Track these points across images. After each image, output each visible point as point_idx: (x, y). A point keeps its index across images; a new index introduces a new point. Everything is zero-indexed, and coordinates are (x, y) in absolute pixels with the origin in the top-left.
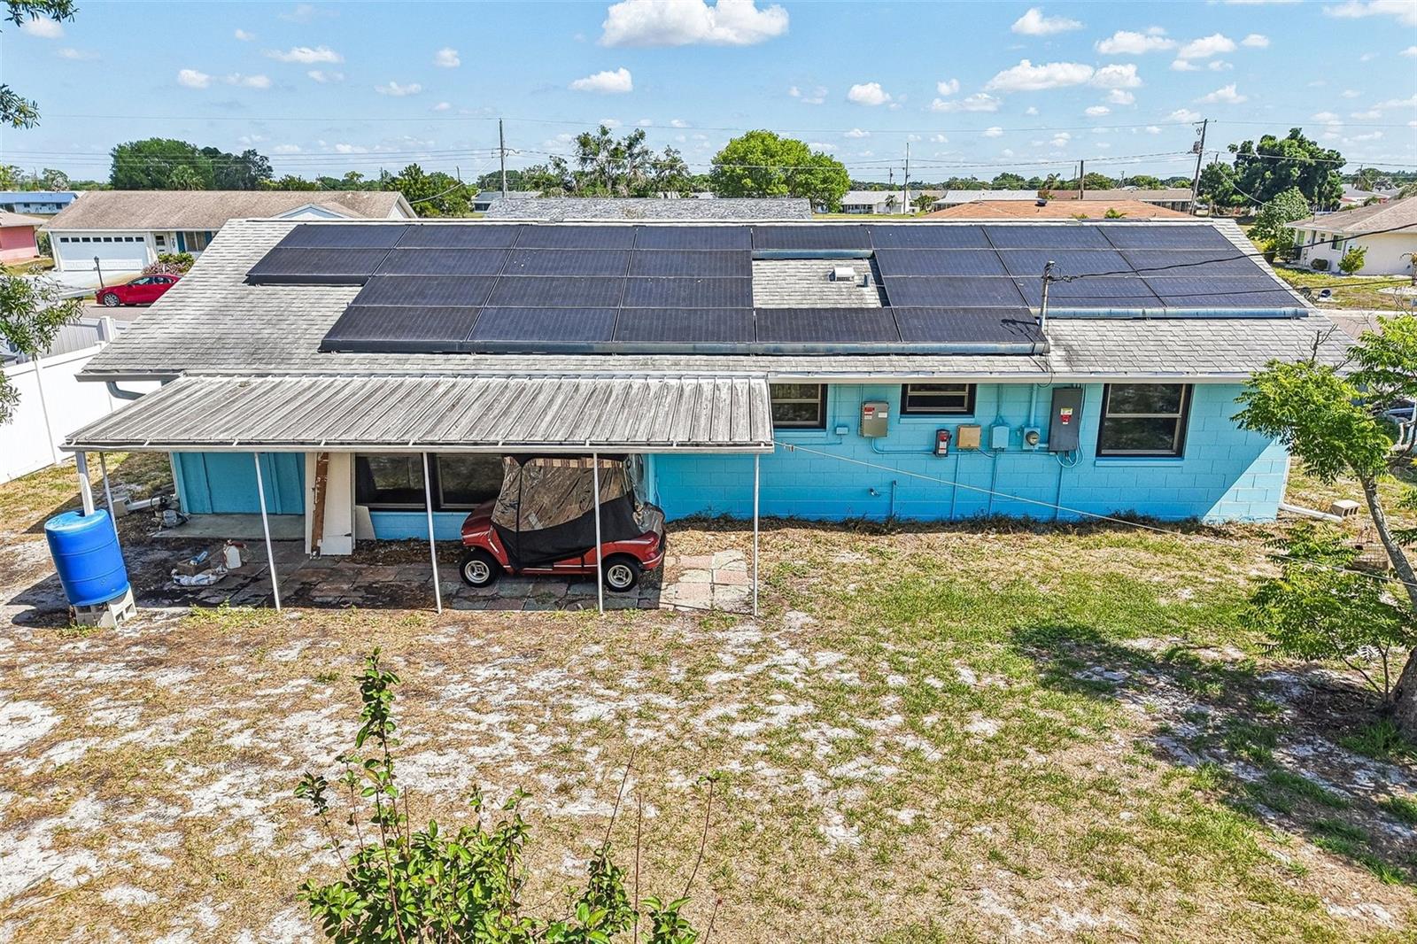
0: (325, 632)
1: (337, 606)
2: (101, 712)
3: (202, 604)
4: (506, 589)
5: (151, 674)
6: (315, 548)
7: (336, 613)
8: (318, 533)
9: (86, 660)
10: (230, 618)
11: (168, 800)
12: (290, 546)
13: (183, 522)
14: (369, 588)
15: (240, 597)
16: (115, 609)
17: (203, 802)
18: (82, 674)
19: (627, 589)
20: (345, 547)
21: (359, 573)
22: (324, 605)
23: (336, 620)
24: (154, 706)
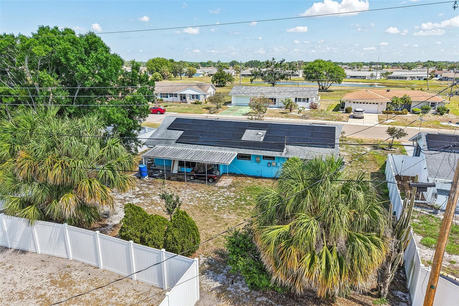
0: (170, 183)
1: (173, 180)
2: (144, 189)
3: (156, 178)
4: (196, 180)
5: (149, 186)
6: (172, 172)
7: (172, 181)
8: (172, 170)
9: (142, 183)
10: (160, 181)
11: (150, 198)
12: (169, 171)
13: (155, 166)
14: (178, 178)
15: (161, 178)
16: (146, 178)
17: (154, 198)
18: (142, 185)
19: (212, 182)
20: (176, 172)
21: (177, 176)
22: (171, 180)
23: (172, 182)
24: (149, 189)
